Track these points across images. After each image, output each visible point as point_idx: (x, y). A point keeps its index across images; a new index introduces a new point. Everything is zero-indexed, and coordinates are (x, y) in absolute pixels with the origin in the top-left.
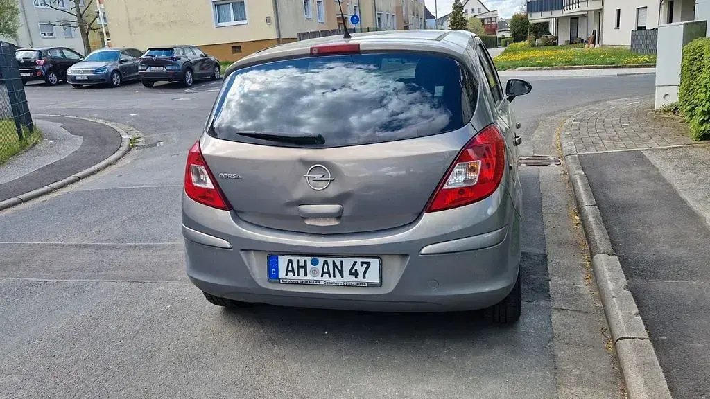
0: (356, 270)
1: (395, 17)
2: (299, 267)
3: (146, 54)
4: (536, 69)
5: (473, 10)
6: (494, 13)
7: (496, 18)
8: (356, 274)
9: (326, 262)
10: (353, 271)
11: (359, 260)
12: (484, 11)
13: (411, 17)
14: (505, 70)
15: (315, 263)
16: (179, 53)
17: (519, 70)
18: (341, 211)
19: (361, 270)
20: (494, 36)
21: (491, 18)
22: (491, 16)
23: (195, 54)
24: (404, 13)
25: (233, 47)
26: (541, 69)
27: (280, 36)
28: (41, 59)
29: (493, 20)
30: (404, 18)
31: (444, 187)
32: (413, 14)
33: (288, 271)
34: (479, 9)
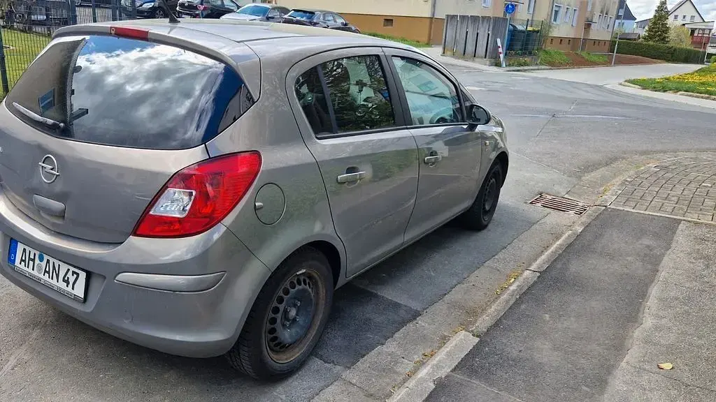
0: (68, 278)
1: (577, 12)
2: (30, 259)
3: (289, 14)
4: (702, 97)
5: (684, 17)
6: (710, 24)
7: (710, 30)
8: (67, 282)
9: (48, 261)
10: (66, 279)
11: (72, 269)
12: (697, 19)
13: (597, 14)
14: (665, 91)
15: (41, 259)
16: (319, 18)
17: (681, 95)
18: (64, 211)
19: (72, 279)
20: (702, 50)
21: (704, 30)
22: (704, 27)
23: (335, 22)
24: (589, 9)
25: (385, 20)
26: (707, 98)
27: (433, 15)
28: (202, 5)
29: (707, 32)
30: (588, 15)
31: (151, 213)
32: (602, 12)
33: (22, 260)
34: (693, 17)
